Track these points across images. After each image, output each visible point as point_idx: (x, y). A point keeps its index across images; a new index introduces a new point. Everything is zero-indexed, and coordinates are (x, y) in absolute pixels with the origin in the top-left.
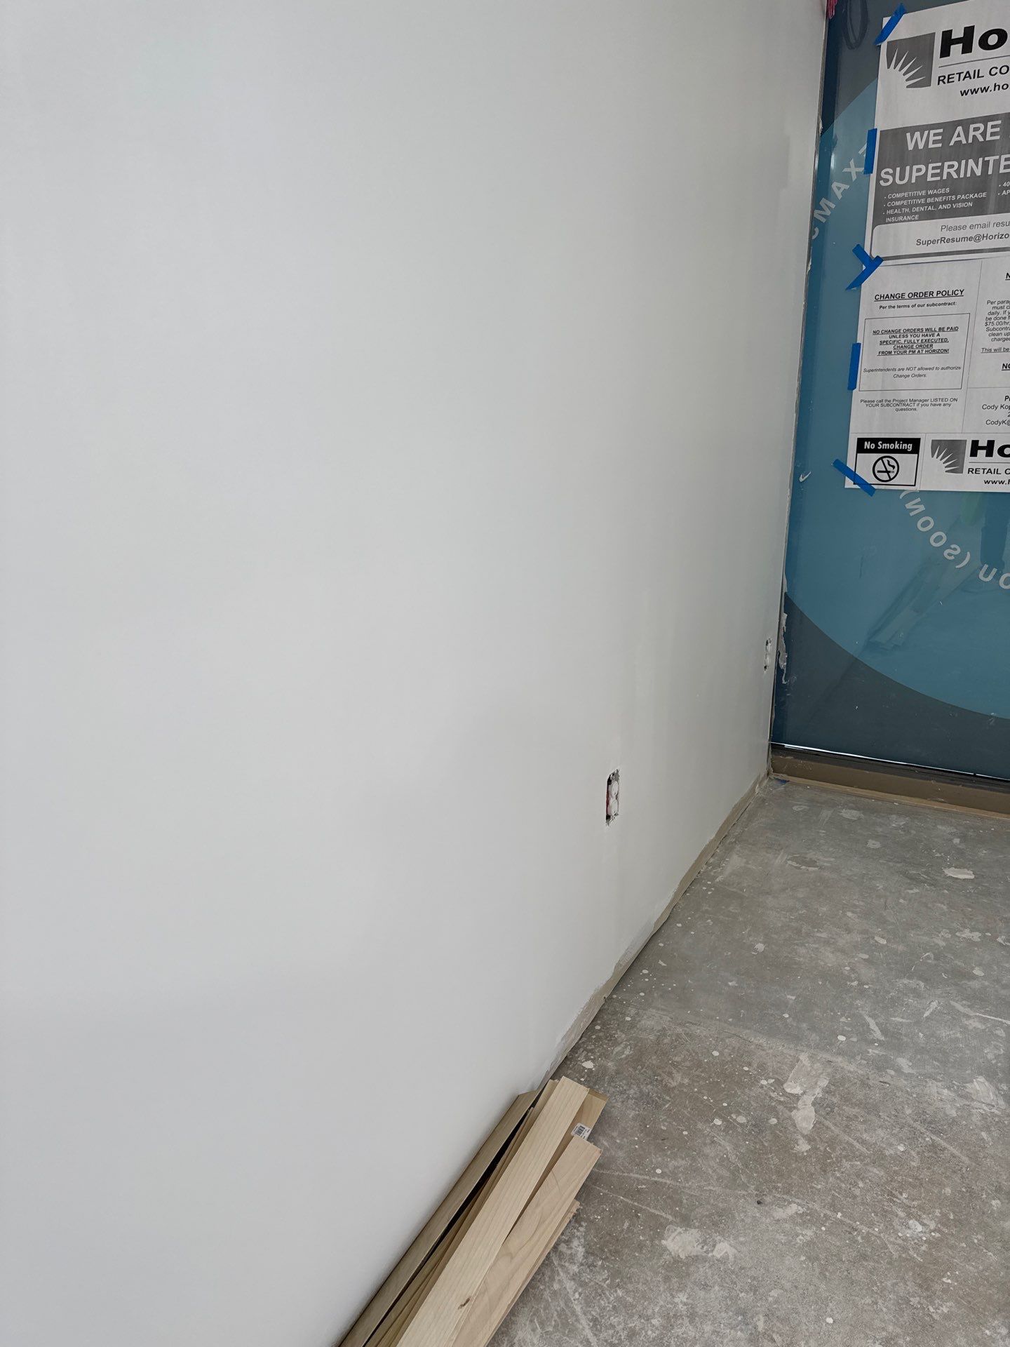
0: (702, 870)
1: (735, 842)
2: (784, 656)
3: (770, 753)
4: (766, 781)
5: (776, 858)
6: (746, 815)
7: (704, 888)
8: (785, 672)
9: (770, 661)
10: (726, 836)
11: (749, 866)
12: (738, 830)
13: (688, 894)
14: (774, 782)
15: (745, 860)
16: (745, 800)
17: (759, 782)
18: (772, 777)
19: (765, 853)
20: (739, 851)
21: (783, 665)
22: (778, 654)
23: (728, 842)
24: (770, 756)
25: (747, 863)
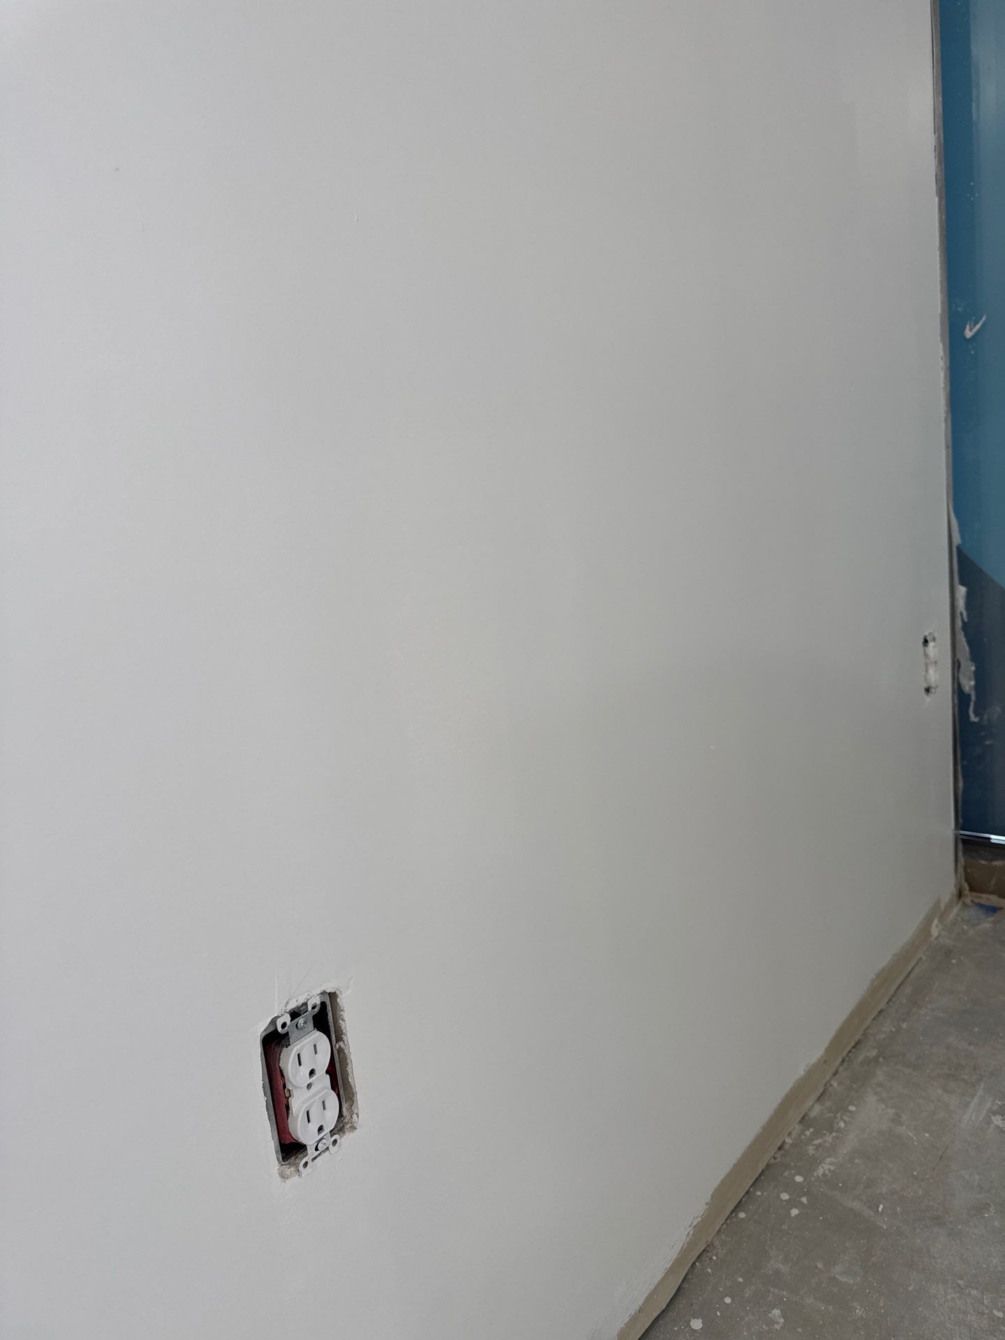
0: (789, 1141)
1: (876, 1059)
2: (969, 667)
3: (960, 854)
4: (955, 910)
5: (967, 1105)
6: (908, 990)
7: (785, 1196)
8: (973, 698)
9: (940, 676)
10: (858, 1043)
11: (901, 1130)
12: (887, 1027)
13: (742, 1215)
14: (973, 912)
15: (891, 1111)
16: (905, 956)
17: (938, 912)
18: (968, 901)
19: (940, 1091)
20: (880, 1085)
21: (968, 685)
22: (956, 665)
23: (860, 1060)
24: (962, 859)
25: (896, 1120)
